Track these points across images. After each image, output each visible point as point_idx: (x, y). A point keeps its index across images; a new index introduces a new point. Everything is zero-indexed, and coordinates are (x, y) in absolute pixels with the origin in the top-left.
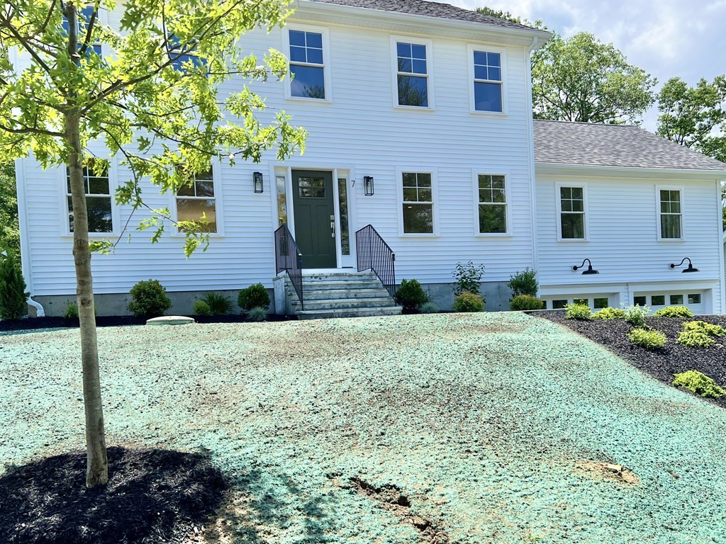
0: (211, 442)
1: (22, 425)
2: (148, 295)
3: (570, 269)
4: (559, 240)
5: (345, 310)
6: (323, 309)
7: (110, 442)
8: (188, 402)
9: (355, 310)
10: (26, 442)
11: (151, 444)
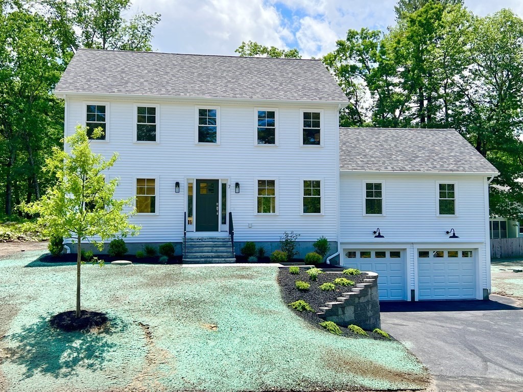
0: (109, 311)
1: (62, 303)
2: (117, 247)
3: (372, 233)
4: (364, 215)
5: (206, 259)
6: (197, 258)
7: (81, 309)
8: (108, 300)
9: (211, 259)
10: (63, 307)
11: (94, 310)
